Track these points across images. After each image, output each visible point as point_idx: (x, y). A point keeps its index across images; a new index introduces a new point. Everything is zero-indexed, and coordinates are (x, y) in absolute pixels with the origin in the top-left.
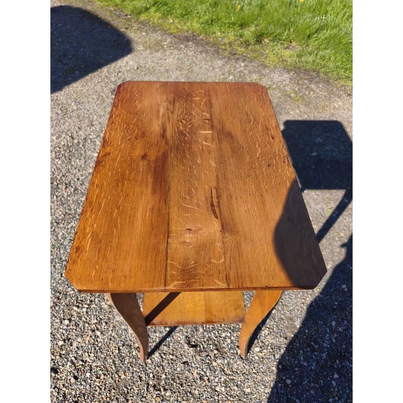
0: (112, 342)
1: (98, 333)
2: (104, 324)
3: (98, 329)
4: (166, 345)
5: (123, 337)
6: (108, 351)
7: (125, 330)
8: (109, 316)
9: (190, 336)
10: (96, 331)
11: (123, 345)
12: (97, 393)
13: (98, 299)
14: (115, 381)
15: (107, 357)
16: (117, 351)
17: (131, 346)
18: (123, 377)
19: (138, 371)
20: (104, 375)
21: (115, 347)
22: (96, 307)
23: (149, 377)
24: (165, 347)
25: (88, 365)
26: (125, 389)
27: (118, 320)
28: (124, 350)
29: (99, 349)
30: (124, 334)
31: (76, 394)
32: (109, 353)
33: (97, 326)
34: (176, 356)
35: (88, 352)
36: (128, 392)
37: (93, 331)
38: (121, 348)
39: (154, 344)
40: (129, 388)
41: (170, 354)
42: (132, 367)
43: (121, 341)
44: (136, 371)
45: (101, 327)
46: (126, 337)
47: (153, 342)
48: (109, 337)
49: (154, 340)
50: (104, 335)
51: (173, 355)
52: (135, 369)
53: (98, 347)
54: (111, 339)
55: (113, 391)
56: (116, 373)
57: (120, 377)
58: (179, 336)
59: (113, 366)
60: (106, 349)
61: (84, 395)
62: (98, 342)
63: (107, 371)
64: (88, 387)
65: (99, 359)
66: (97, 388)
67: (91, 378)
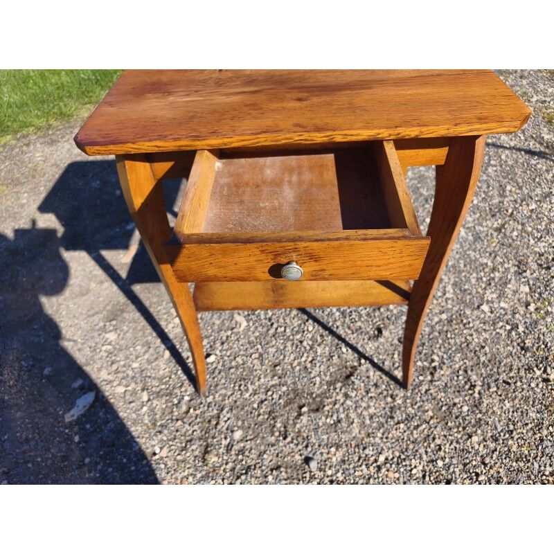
0: (390, 436)
1: (382, 459)
2: (367, 451)
3: (376, 461)
4: (383, 363)
5: (381, 419)
6: (403, 439)
7: (371, 418)
8: (353, 446)
9: (367, 336)
10: (378, 463)
11: (392, 418)
12: (458, 446)
13: (327, 469)
14: (438, 423)
15: (411, 439)
16: (402, 426)
17: (391, 408)
18: (430, 413)
19: (419, 394)
20: (434, 439)
21: (396, 430)
22: (341, 471)
23: (423, 381)
24: (386, 363)
25: (427, 466)
26: (444, 408)
27: (357, 431)
28: (398, 416)
29: (403, 453)
30: (377, 420)
31: (468, 477)
32: (406, 439)
33: (370, 462)
34: (394, 350)
35: (411, 470)
36: (446, 405)
37: (379, 468)
38: (396, 420)
39: (384, 377)
40: (441, 404)
41: (392, 357)
42: (416, 403)
43: (387, 422)
44: (420, 397)
45: (372, 455)
46: (381, 416)
47: (381, 378)
48: (385, 440)
49: (378, 378)
50: (382, 449)
51: (394, 354)
52: (418, 399)
53: (400, 456)
54: (387, 438)
55: (449, 424)
56: (428, 423)
57: (432, 418)
58: (369, 348)
59: (421, 428)
60: (401, 444)
61: (465, 465)
62: (393, 458)
63: (428, 436)
64: (455, 461)
65: (417, 451)
66: (452, 447)
67: (443, 459)
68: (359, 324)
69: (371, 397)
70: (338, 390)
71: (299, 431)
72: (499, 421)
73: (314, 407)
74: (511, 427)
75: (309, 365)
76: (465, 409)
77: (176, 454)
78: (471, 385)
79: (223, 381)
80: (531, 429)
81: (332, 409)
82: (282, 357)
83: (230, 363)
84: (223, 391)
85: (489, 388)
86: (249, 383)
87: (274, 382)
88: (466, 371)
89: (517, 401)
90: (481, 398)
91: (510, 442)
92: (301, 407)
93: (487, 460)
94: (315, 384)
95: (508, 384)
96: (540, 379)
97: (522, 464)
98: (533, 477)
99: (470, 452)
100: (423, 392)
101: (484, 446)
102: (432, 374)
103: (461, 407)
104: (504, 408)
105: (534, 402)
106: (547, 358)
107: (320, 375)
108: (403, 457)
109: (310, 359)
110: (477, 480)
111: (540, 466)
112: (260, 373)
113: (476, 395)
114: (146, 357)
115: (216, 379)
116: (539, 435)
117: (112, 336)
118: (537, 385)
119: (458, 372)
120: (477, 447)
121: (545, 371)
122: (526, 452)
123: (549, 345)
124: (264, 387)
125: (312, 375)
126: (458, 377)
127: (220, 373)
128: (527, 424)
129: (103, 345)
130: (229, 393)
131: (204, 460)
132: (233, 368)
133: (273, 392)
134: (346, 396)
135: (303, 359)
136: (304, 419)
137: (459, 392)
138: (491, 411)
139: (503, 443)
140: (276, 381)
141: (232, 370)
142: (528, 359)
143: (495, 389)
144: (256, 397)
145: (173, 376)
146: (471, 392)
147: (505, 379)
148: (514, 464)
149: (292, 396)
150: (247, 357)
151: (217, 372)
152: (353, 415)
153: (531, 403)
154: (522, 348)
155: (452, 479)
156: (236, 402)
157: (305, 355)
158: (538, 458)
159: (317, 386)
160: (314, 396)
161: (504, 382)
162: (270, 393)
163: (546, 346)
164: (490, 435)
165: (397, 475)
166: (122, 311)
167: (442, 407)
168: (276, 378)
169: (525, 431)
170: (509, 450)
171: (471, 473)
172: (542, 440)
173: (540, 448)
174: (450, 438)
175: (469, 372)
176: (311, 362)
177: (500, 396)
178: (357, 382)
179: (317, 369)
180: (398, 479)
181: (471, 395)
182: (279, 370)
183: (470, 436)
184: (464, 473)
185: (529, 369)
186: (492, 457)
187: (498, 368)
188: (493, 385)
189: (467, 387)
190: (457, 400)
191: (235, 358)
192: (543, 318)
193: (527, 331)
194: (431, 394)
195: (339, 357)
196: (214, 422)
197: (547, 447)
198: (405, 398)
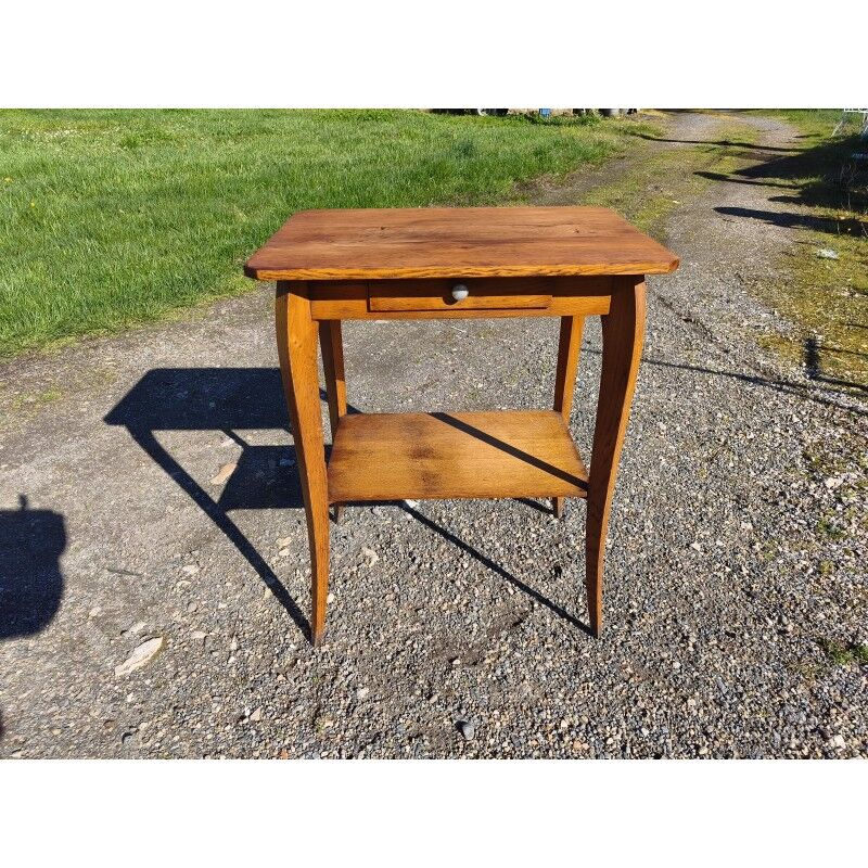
0: (575, 697)
1: (564, 724)
2: (543, 715)
3: (556, 728)
4: (564, 607)
5: (563, 676)
6: (594, 701)
7: (549, 674)
8: (525, 708)
9: (542, 576)
10: (560, 731)
11: (577, 674)
12: (669, 711)
13: (488, 738)
14: (641, 682)
15: (605, 702)
16: (591, 684)
17: (576, 662)
18: (629, 670)
19: (613, 647)
20: (636, 702)
21: (583, 689)
22: (508, 740)
23: (619, 630)
24: (567, 608)
25: (628, 735)
26: (648, 665)
27: (530, 690)
28: (586, 672)
29: (594, 719)
30: (557, 676)
31: (685, 750)
32: (597, 701)
33: (549, 729)
34: (578, 594)
35: (605, 740)
36: (651, 660)
37: (561, 736)
38: (583, 677)
40: (643, 659)
41: (576, 602)
42: (610, 657)
43: (570, 680)
44: (615, 651)
45: (551, 721)
46: (562, 672)
47: (562, 626)
48: (568, 702)
49: (558, 625)
50: (565, 713)
51: (577, 598)
52: (613, 652)
53: (589, 723)
54: (570, 699)
55: (656, 684)
56: (627, 682)
57: (631, 676)
58: (545, 590)
59: (617, 688)
60: (591, 707)
61: (680, 735)
62: (580, 725)
63: (628, 698)
64: (666, 730)
65: (613, 716)
66: (661, 712)
67: (649, 727)
68: (530, 561)
69: (548, 649)
70: (502, 640)
71: (449, 690)
72: (724, 681)
73: (469, 659)
74: (741, 689)
75: (463, 609)
76: (677, 665)
77: (274, 717)
78: (684, 637)
79: (345, 627)
80: (767, 691)
81: (495, 662)
82: (426, 599)
83: (355, 605)
84: (345, 640)
85: (708, 640)
86: (381, 629)
87: (415, 629)
88: (675, 621)
89: (745, 657)
90: (698, 653)
91: (740, 707)
92: (451, 661)
93: (710, 729)
94: (470, 632)
95: (733, 636)
96: (774, 631)
97: (758, 735)
98: (773, 751)
99: (685, 719)
100: (618, 644)
101: (705, 711)
102: (629, 622)
103: (672, 663)
104: (730, 665)
105: (768, 659)
106: (781, 606)
107: (478, 621)
108: (593, 723)
109: (465, 601)
110: (697, 754)
111: (783, 738)
112: (397, 617)
113: (691, 649)
114: (238, 596)
115: (334, 624)
116: (778, 699)
117: (192, 570)
118: (771, 637)
119: (665, 621)
120: (695, 712)
121: (780, 621)
122: (763, 720)
123: (783, 589)
124: (401, 635)
125: (468, 621)
126: (665, 627)
127: (340, 616)
128: (761, 685)
129: (178, 581)
130: (353, 642)
131: (313, 724)
132: (358, 611)
133: (414, 642)
134: (514, 647)
135: (456, 602)
136: (457, 674)
137: (667, 645)
138: (712, 668)
139: (730, 708)
140: (417, 628)
141: (358, 614)
142: (755, 607)
143: (716, 642)
144: (390, 647)
145: (275, 620)
146: (682, 645)
147: (728, 630)
148: (747, 735)
149: (439, 646)
150: (378, 598)
151: (336, 615)
152: (523, 671)
153: (765, 659)
154: (748, 594)
155: (663, 753)
156: (361, 653)
157: (458, 597)
158: (780, 728)
159: (474, 634)
160: (470, 646)
161: (727, 633)
162: (409, 642)
163: (779, 592)
164: (712, 697)
165: (586, 746)
166: (209, 540)
167: (645, 662)
168: (418, 624)
169: (758, 694)
170: (740, 717)
171: (688, 746)
172: (782, 705)
173: (781, 714)
174: (658, 700)
175: (679, 621)
176: (466, 605)
177: (723, 650)
178: (528, 630)
179: (475, 613)
180: (588, 751)
181: (684, 648)
182: (422, 614)
183: (685, 700)
184: (679, 746)
185: (759, 619)
186: (716, 726)
187: (718, 617)
188: (712, 637)
189: (678, 639)
190: (665, 655)
191: (362, 599)
192: (773, 560)
193: (752, 574)
194: (630, 647)
195: (504, 600)
196: (329, 677)
197: (790, 713)
198: (595, 651)
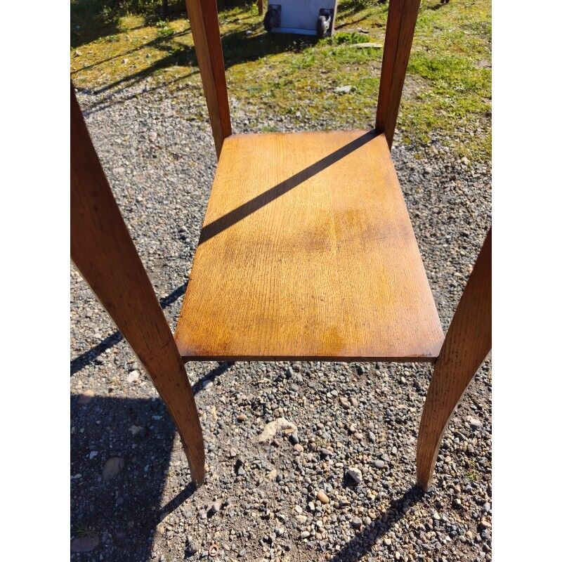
83: (360, 440)
86: (392, 408)
112: (373, 393)
115: (393, 462)
127: (380, 458)
132: (368, 436)
133: (401, 375)
141: (373, 436)
144: (412, 398)
150: (347, 414)
162: (404, 380)
168: (378, 372)
182: (366, 369)
191: (350, 433)
